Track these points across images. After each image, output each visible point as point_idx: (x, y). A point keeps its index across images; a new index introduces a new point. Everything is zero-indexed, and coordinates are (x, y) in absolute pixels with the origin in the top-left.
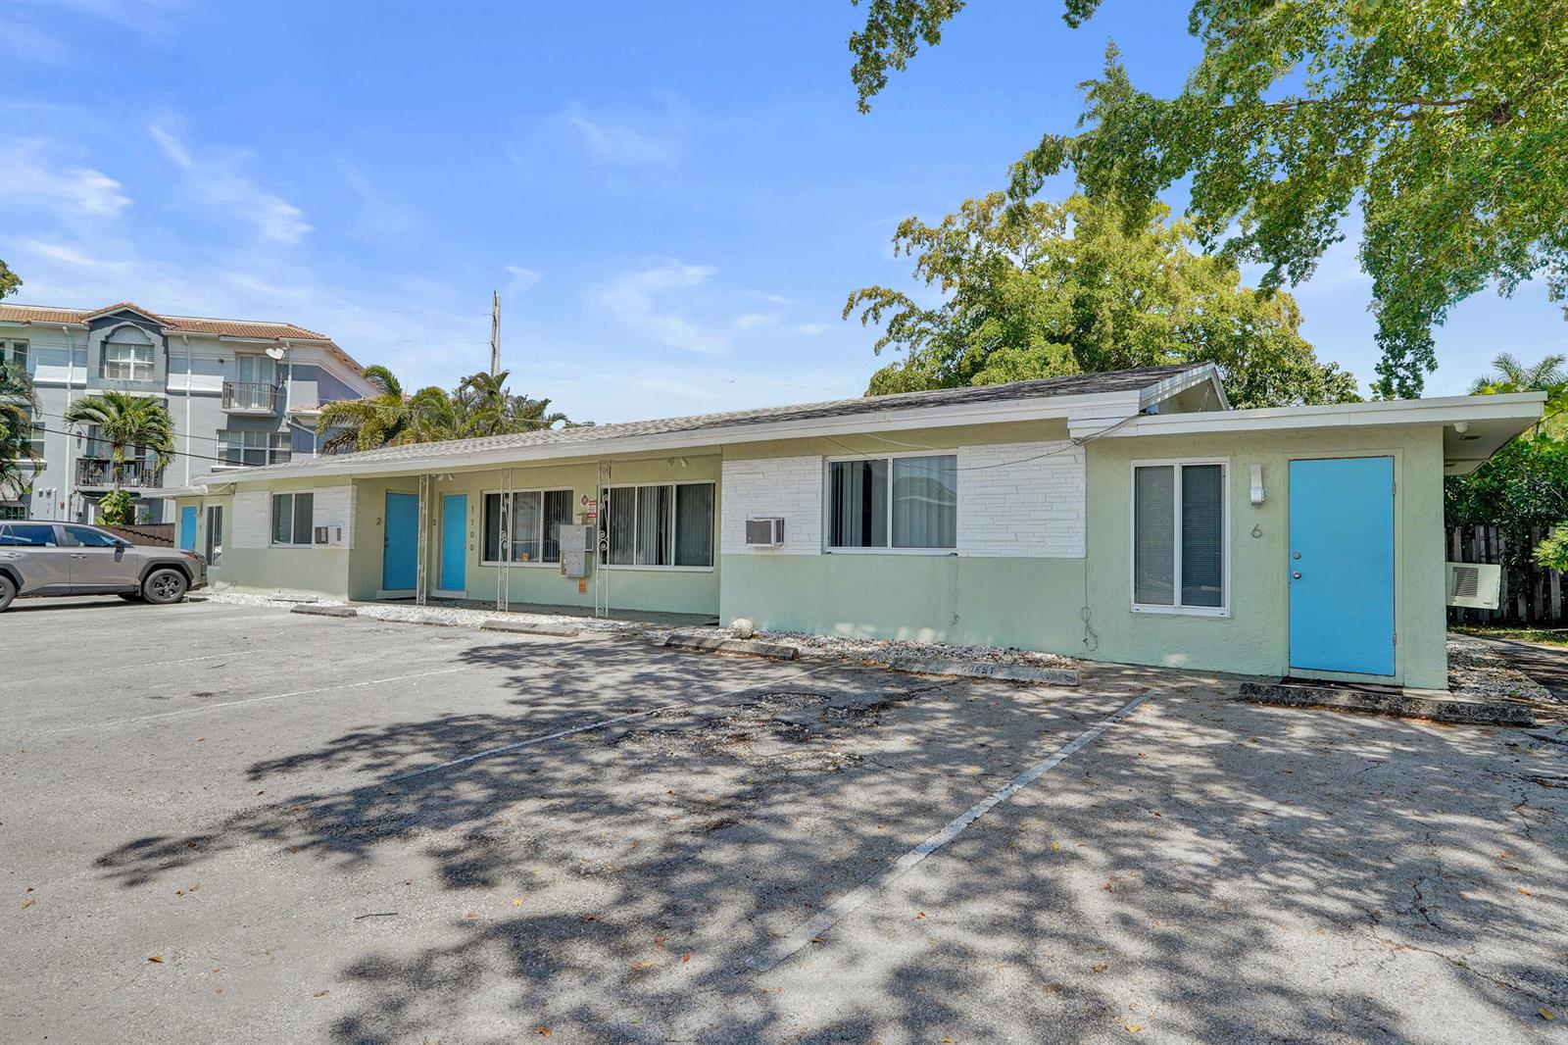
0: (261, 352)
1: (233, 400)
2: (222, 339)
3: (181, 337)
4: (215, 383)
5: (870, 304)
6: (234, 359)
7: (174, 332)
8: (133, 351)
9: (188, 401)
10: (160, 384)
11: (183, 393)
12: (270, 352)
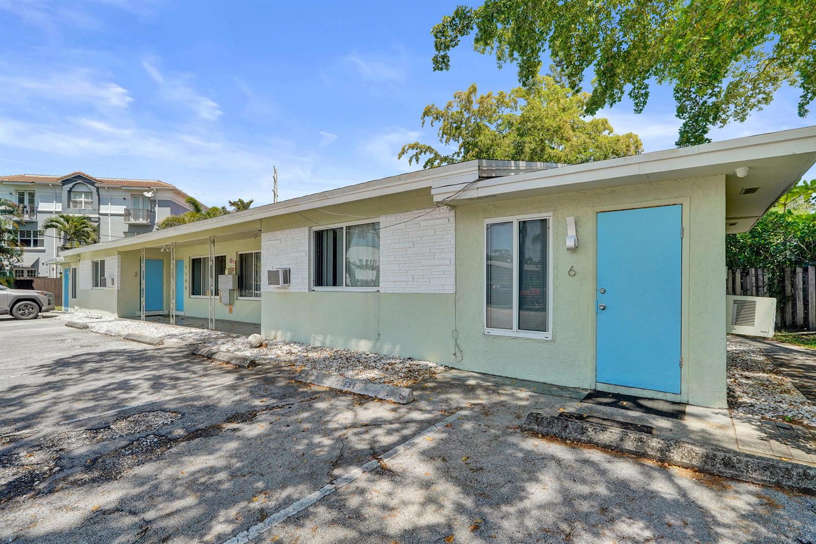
0: (141, 194)
1: (130, 217)
2: (123, 188)
3: (104, 188)
4: (120, 209)
5: (414, 152)
6: (130, 198)
7: (101, 185)
8: (83, 195)
9: (109, 218)
10: (95, 210)
11: (107, 215)
12: (146, 194)
